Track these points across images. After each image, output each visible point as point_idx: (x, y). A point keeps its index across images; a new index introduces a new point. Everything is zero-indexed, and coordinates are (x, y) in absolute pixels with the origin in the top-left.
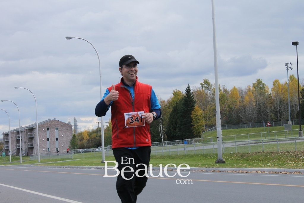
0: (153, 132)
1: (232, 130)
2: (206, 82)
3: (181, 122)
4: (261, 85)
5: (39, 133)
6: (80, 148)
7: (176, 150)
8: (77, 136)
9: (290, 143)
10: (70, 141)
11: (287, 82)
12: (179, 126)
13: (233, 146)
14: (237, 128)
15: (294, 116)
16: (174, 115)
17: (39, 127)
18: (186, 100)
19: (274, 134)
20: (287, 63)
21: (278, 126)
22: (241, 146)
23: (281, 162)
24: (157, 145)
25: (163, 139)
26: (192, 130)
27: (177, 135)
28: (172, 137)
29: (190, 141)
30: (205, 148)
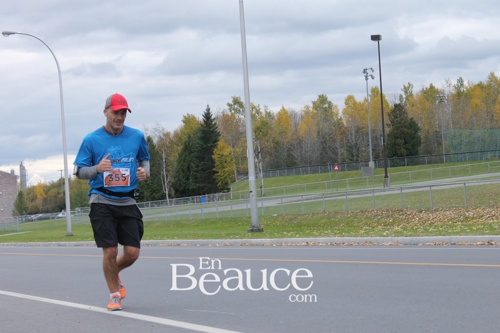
0: (152, 184)
1: (279, 178)
2: (236, 101)
3: (197, 166)
4: (325, 104)
6: (31, 214)
7: (187, 212)
8: (25, 194)
10: (13, 201)
11: (367, 99)
12: (193, 174)
14: (288, 175)
15: (379, 154)
16: (186, 156)
18: (203, 132)
19: (346, 183)
20: (365, 68)
21: (354, 170)
22: (291, 204)
24: (159, 205)
25: (168, 195)
26: (215, 180)
27: (191, 188)
28: (183, 192)
29: (212, 197)
30: (234, 209)
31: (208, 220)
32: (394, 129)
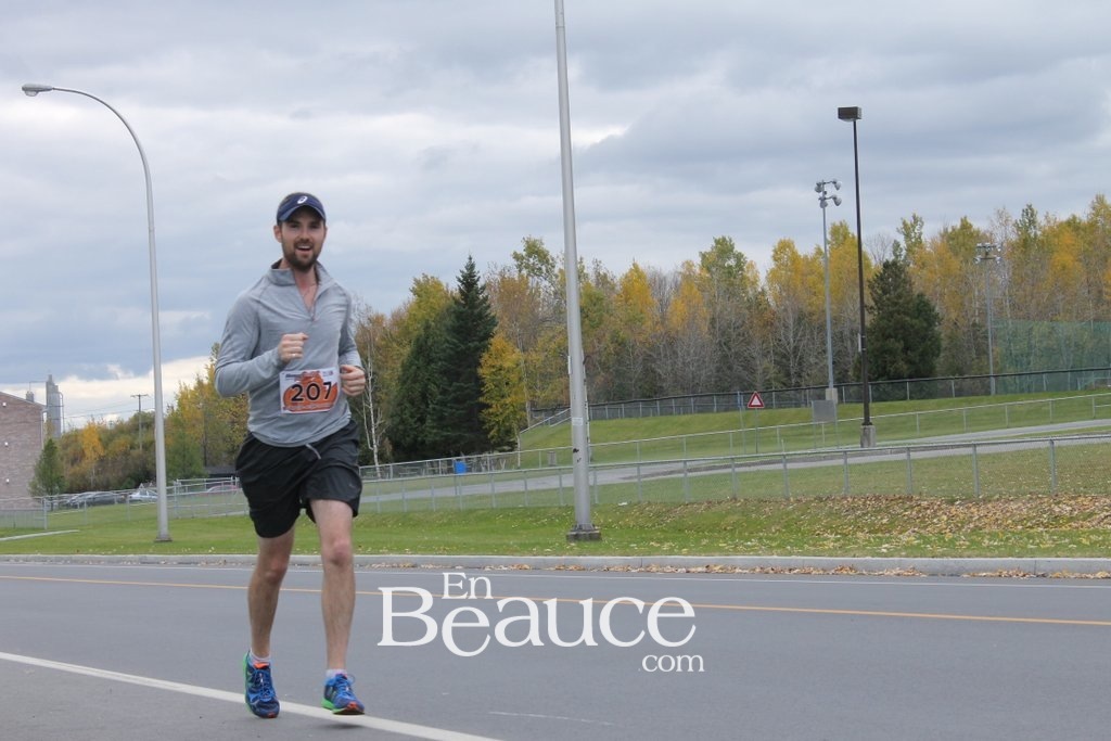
1: (626, 421)
2: (534, 249)
3: (444, 392)
4: (729, 258)
6: (71, 491)
7: (426, 494)
8: (57, 445)
9: (827, 467)
10: (33, 463)
11: (823, 250)
12: (434, 409)
13: (630, 478)
14: (645, 415)
15: (847, 371)
16: (418, 368)
18: (459, 316)
19: (775, 436)
20: (820, 181)
21: (790, 406)
22: (656, 480)
23: (797, 533)
25: (378, 454)
26: (483, 423)
27: (429, 439)
28: (409, 449)
29: (475, 461)
30: (529, 488)
31: (471, 511)
32: (882, 318)
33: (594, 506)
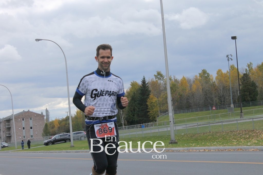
1: (183, 114)
2: (159, 74)
3: (139, 109)
4: (206, 74)
5: (15, 124)
7: (135, 133)
8: (48, 125)
9: (232, 123)
10: (42, 129)
11: (229, 71)
12: (137, 113)
13: (184, 128)
14: (187, 112)
15: (236, 100)
16: (132, 103)
17: (15, 118)
18: (142, 90)
19: (219, 116)
20: (227, 55)
21: (222, 109)
22: (191, 128)
23: (226, 140)
25: (124, 124)
26: (149, 116)
27: (136, 120)
28: (131, 122)
29: (147, 125)
30: (160, 131)
31: (146, 137)
32: (244, 87)
33: (175, 135)
